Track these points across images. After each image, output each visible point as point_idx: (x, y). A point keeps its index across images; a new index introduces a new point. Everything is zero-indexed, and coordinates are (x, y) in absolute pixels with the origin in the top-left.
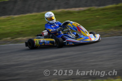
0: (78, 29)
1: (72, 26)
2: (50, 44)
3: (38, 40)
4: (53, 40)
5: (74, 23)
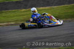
2: (34, 26)
3: (27, 24)
4: (36, 24)
5: (48, 14)
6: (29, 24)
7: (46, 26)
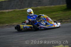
0: (47, 19)
1: (43, 18)
3: (22, 26)
4: (32, 26)
5: (44, 16)
6: (25, 26)
7: (42, 28)
